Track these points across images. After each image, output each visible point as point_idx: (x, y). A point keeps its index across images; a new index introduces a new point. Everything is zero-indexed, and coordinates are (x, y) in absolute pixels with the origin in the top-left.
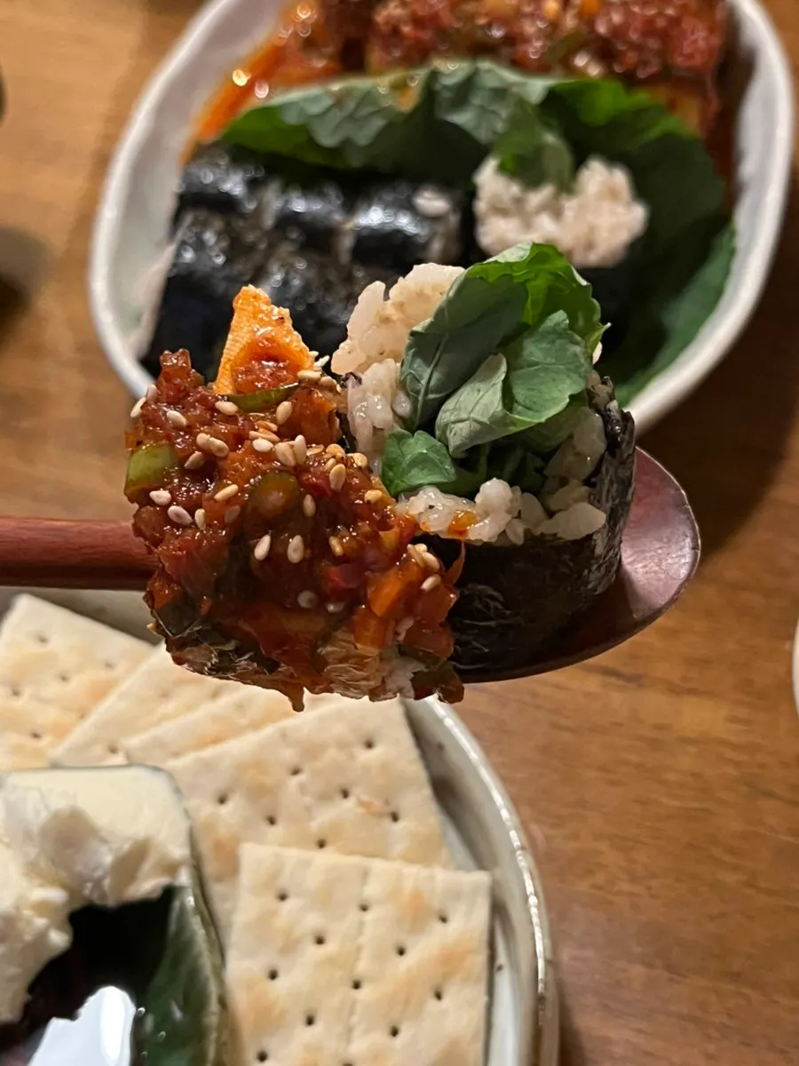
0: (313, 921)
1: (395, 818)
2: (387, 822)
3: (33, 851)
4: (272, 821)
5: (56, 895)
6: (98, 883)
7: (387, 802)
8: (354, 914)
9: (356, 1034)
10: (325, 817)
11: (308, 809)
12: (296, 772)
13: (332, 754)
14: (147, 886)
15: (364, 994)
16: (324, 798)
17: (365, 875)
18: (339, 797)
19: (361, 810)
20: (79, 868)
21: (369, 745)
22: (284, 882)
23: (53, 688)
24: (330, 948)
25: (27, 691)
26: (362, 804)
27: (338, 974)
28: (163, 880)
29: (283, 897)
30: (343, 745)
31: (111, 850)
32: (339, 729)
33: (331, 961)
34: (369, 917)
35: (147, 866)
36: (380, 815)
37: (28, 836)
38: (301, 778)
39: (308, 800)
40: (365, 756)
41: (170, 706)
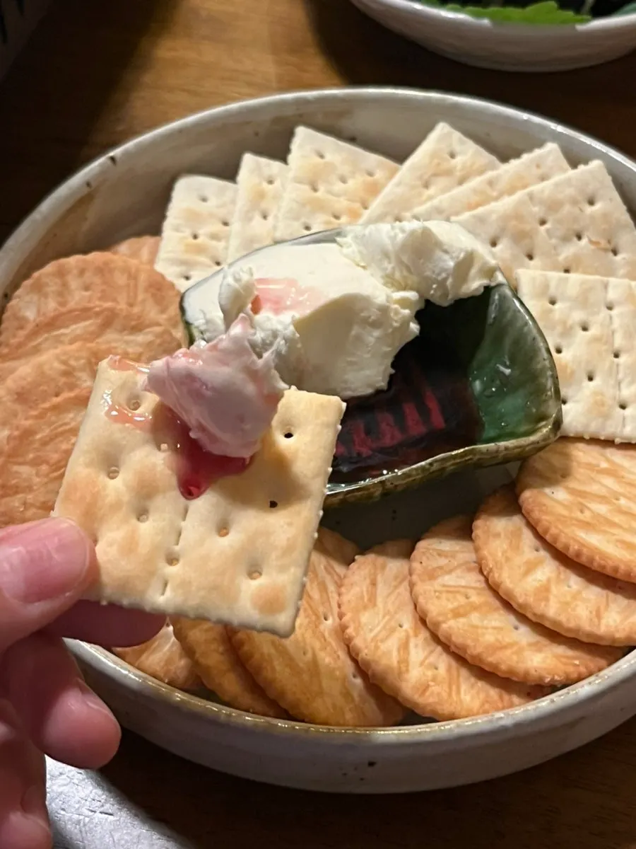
0: (578, 316)
1: (615, 252)
2: (611, 254)
3: (389, 267)
4: (530, 257)
5: (412, 295)
6: (442, 284)
7: (609, 242)
8: (605, 312)
9: (623, 386)
10: (568, 252)
11: (555, 248)
12: (543, 222)
13: (567, 208)
14: (475, 285)
15: (623, 359)
16: (565, 239)
17: (606, 286)
18: (575, 239)
19: (592, 247)
20: (428, 273)
21: (591, 203)
22: (552, 291)
23: (339, 187)
24: (593, 331)
25: (322, 188)
26: (591, 242)
27: (605, 347)
28: (485, 282)
29: (553, 302)
30: (574, 202)
31: (452, 258)
32: (570, 191)
33: (596, 339)
34: (614, 312)
35: (473, 271)
36: (605, 250)
37: (386, 255)
38: (547, 226)
39: (554, 241)
40: (589, 210)
41: (432, 191)
